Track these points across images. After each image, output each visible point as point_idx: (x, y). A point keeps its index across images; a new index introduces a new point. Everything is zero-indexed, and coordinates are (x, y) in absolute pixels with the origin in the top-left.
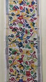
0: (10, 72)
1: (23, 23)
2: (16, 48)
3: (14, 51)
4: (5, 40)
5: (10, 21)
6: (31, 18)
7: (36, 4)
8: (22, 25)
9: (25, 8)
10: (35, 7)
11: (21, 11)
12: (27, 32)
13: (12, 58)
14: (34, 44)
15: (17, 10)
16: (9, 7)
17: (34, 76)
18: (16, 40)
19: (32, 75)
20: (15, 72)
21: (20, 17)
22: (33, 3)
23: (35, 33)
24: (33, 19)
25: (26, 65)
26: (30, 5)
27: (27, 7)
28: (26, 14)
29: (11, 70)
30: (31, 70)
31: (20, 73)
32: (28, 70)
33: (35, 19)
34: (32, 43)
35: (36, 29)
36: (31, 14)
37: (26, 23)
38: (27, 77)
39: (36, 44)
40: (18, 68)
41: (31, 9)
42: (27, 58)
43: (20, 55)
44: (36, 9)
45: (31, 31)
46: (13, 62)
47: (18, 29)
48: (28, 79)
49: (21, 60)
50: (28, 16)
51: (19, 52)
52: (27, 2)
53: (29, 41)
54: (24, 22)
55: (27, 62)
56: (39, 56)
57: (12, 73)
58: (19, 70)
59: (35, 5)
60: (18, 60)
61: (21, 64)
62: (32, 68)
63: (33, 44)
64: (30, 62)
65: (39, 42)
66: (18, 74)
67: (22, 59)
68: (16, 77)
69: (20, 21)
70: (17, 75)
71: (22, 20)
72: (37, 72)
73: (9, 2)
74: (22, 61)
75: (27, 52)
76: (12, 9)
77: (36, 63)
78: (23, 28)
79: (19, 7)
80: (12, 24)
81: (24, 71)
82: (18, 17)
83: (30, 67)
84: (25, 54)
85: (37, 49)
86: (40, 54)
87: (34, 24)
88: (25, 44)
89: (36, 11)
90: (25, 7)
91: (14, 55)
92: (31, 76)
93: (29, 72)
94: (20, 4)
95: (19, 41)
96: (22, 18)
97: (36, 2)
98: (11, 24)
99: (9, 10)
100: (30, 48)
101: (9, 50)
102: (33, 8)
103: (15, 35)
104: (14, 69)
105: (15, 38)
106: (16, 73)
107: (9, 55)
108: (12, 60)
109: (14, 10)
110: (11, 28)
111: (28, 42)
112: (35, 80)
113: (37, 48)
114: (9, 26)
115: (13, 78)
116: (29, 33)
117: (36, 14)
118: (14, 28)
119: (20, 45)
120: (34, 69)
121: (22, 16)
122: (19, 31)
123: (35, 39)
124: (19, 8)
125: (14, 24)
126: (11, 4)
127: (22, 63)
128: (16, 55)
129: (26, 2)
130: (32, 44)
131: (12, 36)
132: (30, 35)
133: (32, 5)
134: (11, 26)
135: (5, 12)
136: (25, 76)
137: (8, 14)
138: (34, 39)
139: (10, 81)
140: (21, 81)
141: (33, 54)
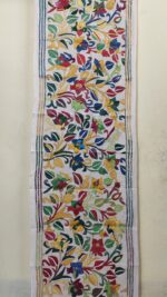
0: (45, 239)
1: (86, 100)
2: (66, 171)
3: (58, 180)
4: (33, 149)
5: (49, 94)
6: (108, 87)
7: (123, 49)
8: (83, 105)
9: (91, 58)
10: (120, 57)
11: (80, 69)
12: (95, 127)
13: (53, 200)
14: (117, 161)
15: (69, 65)
16: (47, 56)
17: (116, 254)
18: (66, 149)
19: (110, 251)
20: (59, 240)
22: (115, 45)
23: (120, 130)
24: (113, 90)
25: (93, 222)
26: (108, 50)
27: (98, 56)
28: (96, 76)
29: (50, 236)
30: (105, 235)
31: (73, 244)
32: (97, 237)
33: (120, 89)
34: (110, 157)
35: (121, 117)
36: (108, 74)
37: (95, 102)
38: (94, 257)
39: (121, 161)
40: (68, 230)
41: (108, 63)
42: (96, 201)
43: (76, 193)
44: (124, 63)
45: (108, 122)
46: (54, 210)
47: (70, 118)
48: (97, 263)
49: (77, 207)
50: (99, 82)
51: (73, 183)
52: (97, 42)
53: (103, 151)
54: (87, 97)
55: (94, 212)
56: (129, 198)
57: (51, 243)
58: (71, 236)
59: (121, 49)
60: (70, 205)
61: (78, 218)
62: (110, 231)
63: (113, 162)
64: (103, 212)
65: (130, 154)
66: (69, 248)
67: (80, 203)
68: (63, 255)
69: (76, 96)
70: (65, 250)
71: (83, 93)
72: (123, 242)
73: (48, 44)
74: (82, 209)
75: (96, 184)
76: (57, 62)
77: (121, 217)
78: (84, 114)
79: (74, 56)
80: (55, 105)
81: (85, 239)
82: (72, 83)
83: (104, 228)
84: (89, 190)
85: (124, 176)
86: (134, 189)
87: (117, 103)
88: (89, 161)
89: (123, 67)
90: (93, 55)
91: (57, 192)
92: (107, 253)
93: (101, 241)
94: (79, 49)
95: (74, 151)
96: (84, 88)
97: (123, 43)
99: (48, 66)
100: (103, 172)
101: (44, 178)
102: (114, 59)
103: (62, 134)
105: (62, 144)
106: (62, 244)
107: (44, 190)
108: (51, 205)
109: (61, 65)
110: (52, 116)
111: (100, 156)
112: (117, 265)
113: (124, 173)
114: (46, 108)
115: (55, 259)
116: (103, 128)
117: (123, 78)
118: (60, 116)
119: (77, 163)
120: (117, 233)
121: (82, 82)
122: (74, 122)
123: (119, 147)
124: (74, 60)
125: (61, 103)
126: (53, 49)
127: (81, 214)
128: (63, 193)
129: (94, 43)
130: (109, 160)
131: (54, 137)
132: (105, 135)
133: (112, 51)
134: (52, 108)
135: (36, 71)
136: (88, 253)
137: (43, 76)
138: (117, 145)
139: (46, 266)
140: (78, 268)
141: (114, 189)
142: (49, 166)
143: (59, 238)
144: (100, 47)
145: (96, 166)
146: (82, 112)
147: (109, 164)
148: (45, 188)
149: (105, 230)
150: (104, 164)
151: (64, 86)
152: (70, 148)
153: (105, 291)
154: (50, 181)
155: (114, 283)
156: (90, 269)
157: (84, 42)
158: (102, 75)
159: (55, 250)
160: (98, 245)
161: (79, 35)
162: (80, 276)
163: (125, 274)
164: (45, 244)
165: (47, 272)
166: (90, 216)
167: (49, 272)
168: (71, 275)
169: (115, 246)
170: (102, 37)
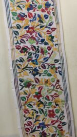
0: (24, 114)
1: (36, 38)
3: (27, 82)
4: (11, 68)
5: (15, 37)
6: (47, 29)
7: (53, 7)
8: (35, 41)
9: (35, 14)
10: (52, 12)
11: (30, 21)
12: (43, 52)
14: (56, 69)
15: (24, 19)
16: (11, 16)
17: (61, 116)
18: (29, 66)
21: (30, 30)
22: (48, 5)
23: (56, 52)
24: (50, 30)
25: (48, 102)
26: (44, 8)
27: (40, 12)
28: (39, 24)
29: (26, 111)
30: (55, 107)
31: (39, 114)
32: (51, 109)
33: (54, 29)
34: (53, 67)
35: (56, 45)
36: (46, 22)
37: (41, 38)
38: (50, 119)
40: (35, 107)
41: (45, 16)
42: (48, 91)
43: (37, 88)
44: (54, 15)
45: (49, 48)
46: (27, 99)
47: (28, 48)
48: (52, 122)
49: (38, 95)
50: (41, 27)
51: (35, 83)
52: (38, 5)
53: (48, 64)
54: (36, 36)
55: (47, 96)
56: (65, 85)
57: (27, 115)
58: (37, 110)
59: (51, 7)
60: (34, 94)
61: (40, 101)
62: (57, 105)
63: (54, 69)
64: (52, 96)
65: (63, 64)
66: (37, 116)
67: (40, 93)
68: (34, 120)
69: (30, 36)
70: (35, 118)
71: (34, 34)
73: (11, 9)
74: (41, 96)
75: (47, 82)
76: (17, 18)
78: (36, 46)
79: (26, 14)
80: (20, 42)
81: (44, 111)
82: (27, 29)
83: (54, 104)
84: (44, 86)
85: (61, 76)
86: (67, 82)
87: (53, 37)
88: (41, 71)
89: (53, 17)
91: (27, 89)
92: (57, 116)
93: (53, 111)
94: (28, 9)
95: (33, 66)
96: (34, 31)
97: (52, 3)
98: (18, 43)
99: (12, 21)
100: (50, 75)
101: (19, 82)
102: (48, 13)
103: (25, 58)
104: (30, 109)
105: (26, 63)
106: (33, 115)
107: (20, 89)
108: (25, 96)
109: (20, 19)
110: (18, 49)
111: (47, 67)
112: (63, 121)
113: (61, 74)
114: (15, 45)
116: (47, 52)
117: (55, 23)
118: (23, 48)
119: (35, 72)
120: (60, 106)
121: (32, 28)
122: (31, 51)
123: (56, 61)
124: (26, 16)
125: (23, 41)
126: (14, 11)
127: (41, 98)
128: (30, 89)
129: (36, 5)
130: (52, 68)
131: (22, 60)
132: (48, 56)
133: (46, 9)
134: (18, 44)
136: (47, 117)
137: (10, 27)
138: (55, 60)
139: (26, 127)
140: (43, 126)
141: (56, 83)
142: (21, 75)
143: (31, 112)
144: (40, 7)
146: (35, 44)
147: (52, 71)
149: (54, 105)
152: (31, 65)
153: (58, 135)
154: (22, 84)
159: (30, 118)
160: (51, 113)
162: (44, 129)
163: (67, 125)
164: (24, 116)
166: (46, 99)
168: (39, 129)
169: (60, 112)
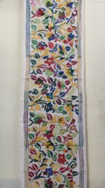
145: (60, 109)
148: (30, 123)
150: (65, 108)
151: (41, 62)
155: (72, 181)
156: (57, 172)
157: (53, 35)
158: (63, 54)
161: (50, 31)
165: (31, 174)
167: (32, 174)
170: (63, 32)
